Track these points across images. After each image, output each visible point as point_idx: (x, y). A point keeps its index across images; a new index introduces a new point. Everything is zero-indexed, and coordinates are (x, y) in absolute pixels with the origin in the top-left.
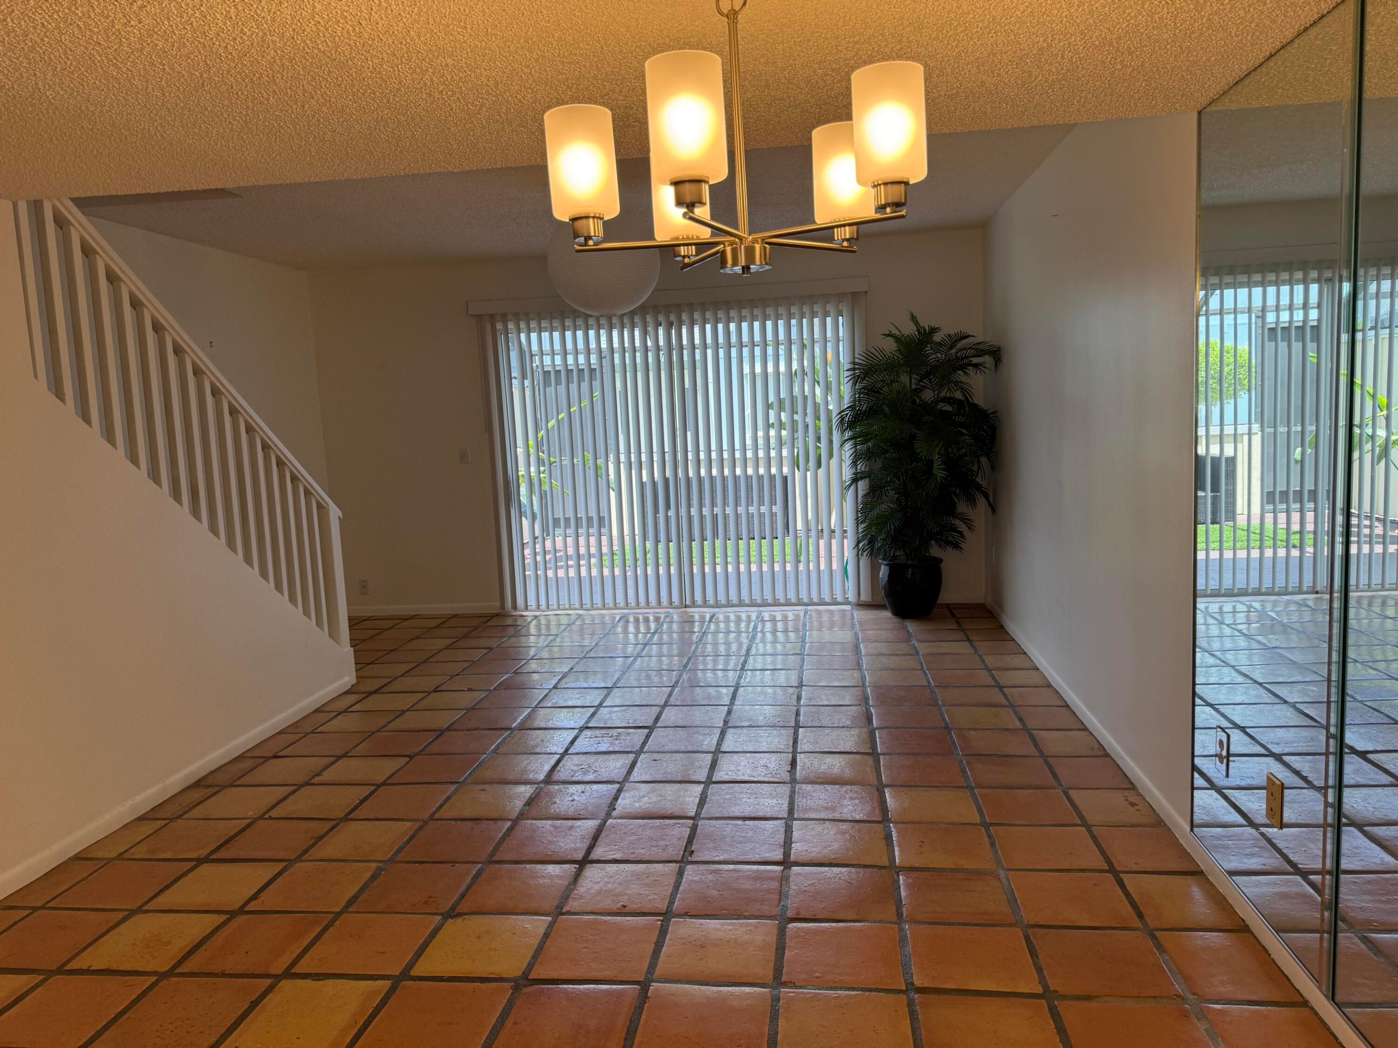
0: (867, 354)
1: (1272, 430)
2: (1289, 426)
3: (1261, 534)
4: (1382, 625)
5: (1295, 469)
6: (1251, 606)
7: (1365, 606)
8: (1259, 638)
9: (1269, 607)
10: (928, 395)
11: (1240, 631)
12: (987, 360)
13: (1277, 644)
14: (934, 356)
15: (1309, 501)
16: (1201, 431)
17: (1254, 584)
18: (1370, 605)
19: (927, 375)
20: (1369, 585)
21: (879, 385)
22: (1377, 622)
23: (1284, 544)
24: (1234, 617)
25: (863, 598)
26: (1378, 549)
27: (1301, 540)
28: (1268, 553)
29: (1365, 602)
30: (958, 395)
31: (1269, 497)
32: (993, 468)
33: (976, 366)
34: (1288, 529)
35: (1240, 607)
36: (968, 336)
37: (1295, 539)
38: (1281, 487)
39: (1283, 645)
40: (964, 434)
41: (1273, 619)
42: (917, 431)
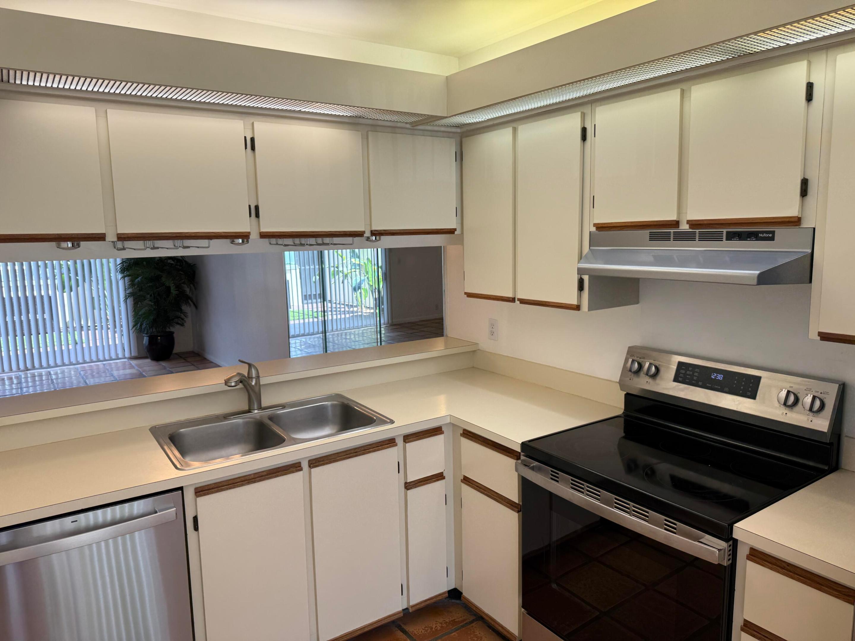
1: (304, 268)
2: (309, 266)
3: (303, 314)
4: (346, 341)
5: (313, 285)
6: (301, 340)
7: (340, 336)
8: (305, 350)
9: (308, 340)
11: (298, 349)
13: (311, 351)
15: (314, 299)
17: (302, 332)
18: (341, 335)
20: (341, 329)
22: (344, 340)
23: (312, 317)
24: (296, 345)
25: (133, 355)
26: (343, 316)
27: (317, 314)
28: (306, 321)
29: (340, 335)
31: (306, 297)
34: (312, 311)
35: (297, 341)
37: (315, 315)
38: (309, 293)
39: (314, 351)
41: (310, 344)
42: (161, 273)
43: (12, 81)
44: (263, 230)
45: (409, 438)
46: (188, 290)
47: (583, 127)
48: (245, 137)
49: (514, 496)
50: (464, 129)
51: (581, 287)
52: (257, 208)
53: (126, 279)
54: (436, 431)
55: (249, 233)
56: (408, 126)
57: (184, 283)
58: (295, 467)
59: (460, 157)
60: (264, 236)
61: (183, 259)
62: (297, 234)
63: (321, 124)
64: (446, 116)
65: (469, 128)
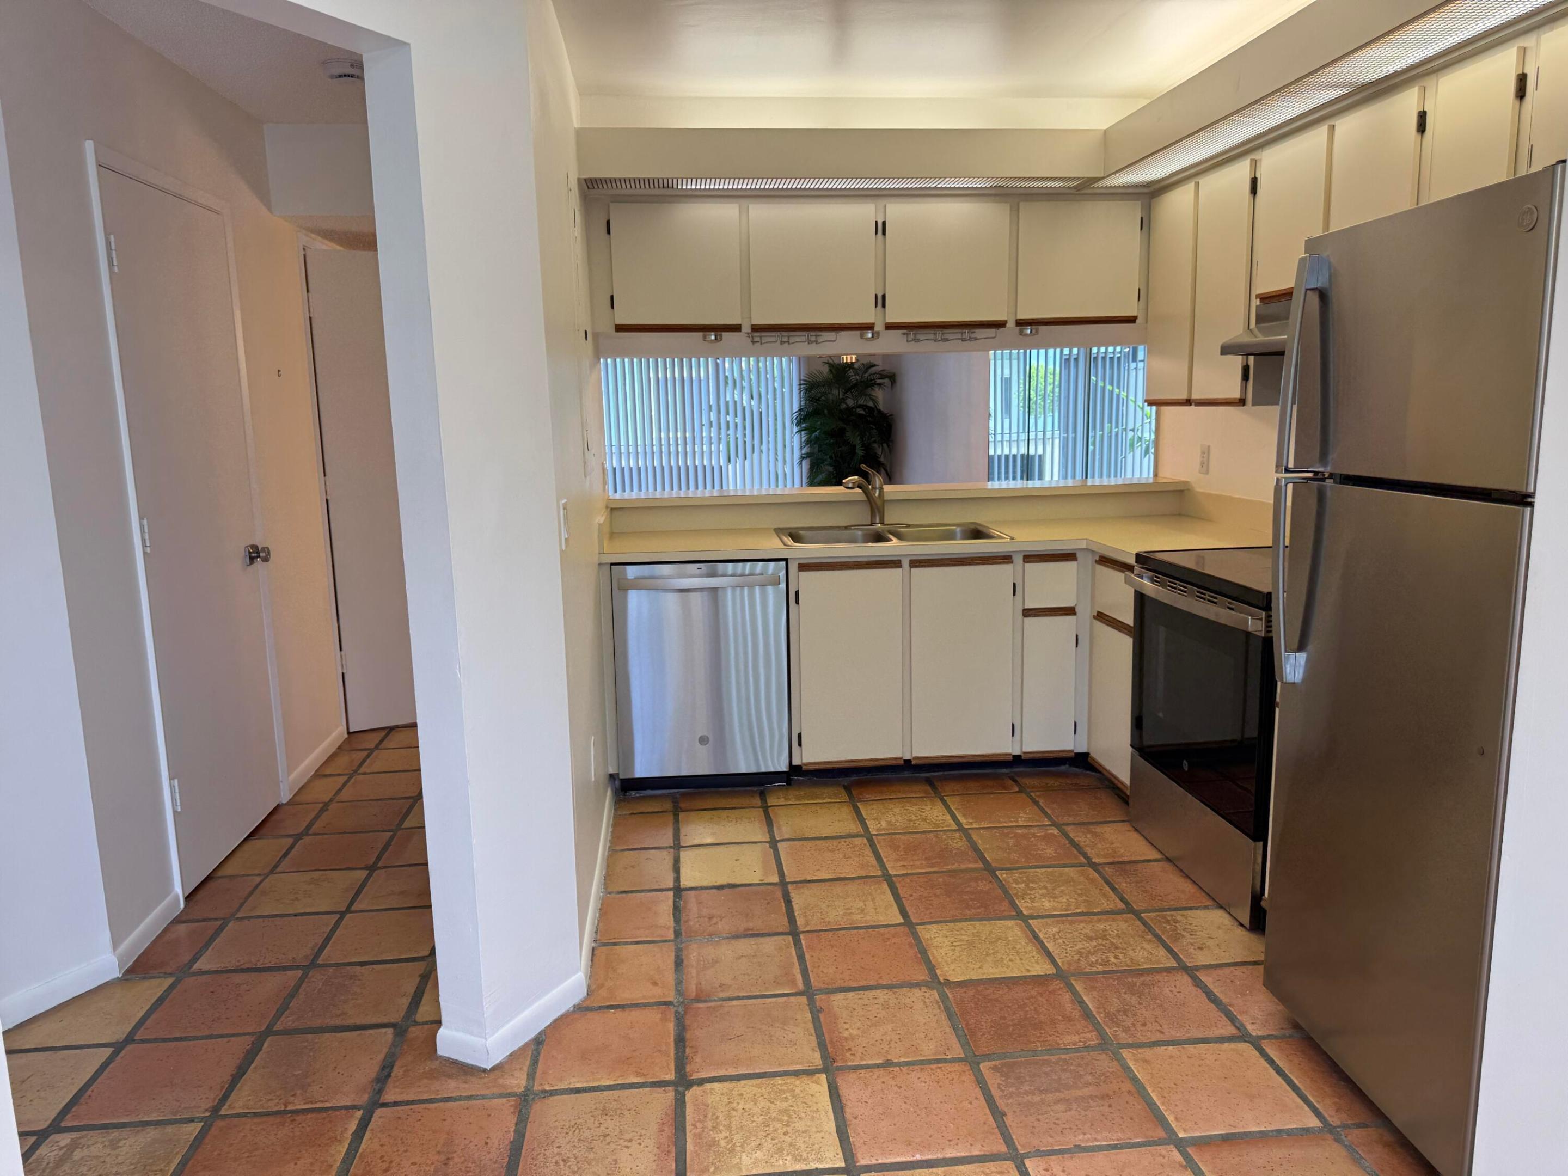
0: (810, 375)
10: (850, 402)
12: (886, 381)
14: (854, 377)
16: (991, 439)
19: (849, 389)
21: (819, 395)
30: (871, 404)
32: (890, 451)
33: (880, 384)
36: (874, 366)
40: (873, 429)
42: (845, 426)
43: (675, 187)
44: (889, 320)
45: (1030, 558)
46: (879, 451)
47: (1254, 176)
48: (876, 222)
49: (1128, 618)
50: (1152, 189)
51: (1245, 377)
52: (884, 297)
53: (803, 432)
54: (1069, 556)
55: (874, 324)
56: (1073, 191)
57: (875, 442)
58: (894, 563)
59: (1146, 224)
60: (890, 327)
61: (876, 407)
62: (926, 324)
63: (968, 198)
64: (1102, 176)
65: (1157, 186)
